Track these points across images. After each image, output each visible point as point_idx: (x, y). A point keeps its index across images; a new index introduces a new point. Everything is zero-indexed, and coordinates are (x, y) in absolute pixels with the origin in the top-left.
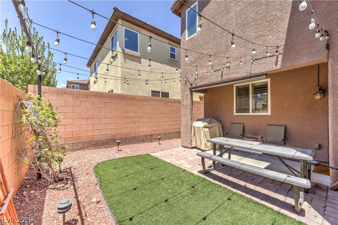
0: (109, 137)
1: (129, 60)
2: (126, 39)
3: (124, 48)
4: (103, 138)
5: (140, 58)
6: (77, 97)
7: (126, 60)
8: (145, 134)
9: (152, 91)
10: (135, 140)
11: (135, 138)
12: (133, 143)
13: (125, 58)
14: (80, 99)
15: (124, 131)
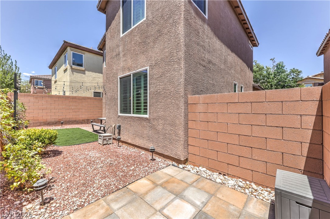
0: (57, 120)
1: (76, 72)
2: (73, 59)
3: (72, 65)
4: (53, 121)
5: (84, 71)
6: (36, 98)
7: (74, 73)
8: (83, 119)
9: (94, 92)
10: (76, 122)
11: (75, 121)
12: (74, 124)
13: (72, 71)
14: (38, 99)
15: (67, 117)
